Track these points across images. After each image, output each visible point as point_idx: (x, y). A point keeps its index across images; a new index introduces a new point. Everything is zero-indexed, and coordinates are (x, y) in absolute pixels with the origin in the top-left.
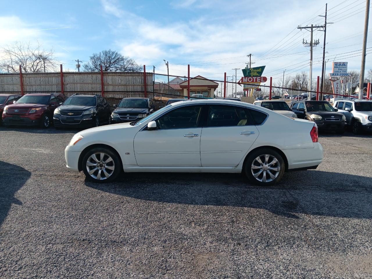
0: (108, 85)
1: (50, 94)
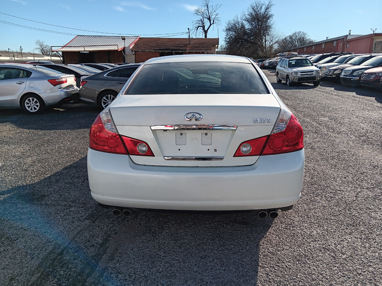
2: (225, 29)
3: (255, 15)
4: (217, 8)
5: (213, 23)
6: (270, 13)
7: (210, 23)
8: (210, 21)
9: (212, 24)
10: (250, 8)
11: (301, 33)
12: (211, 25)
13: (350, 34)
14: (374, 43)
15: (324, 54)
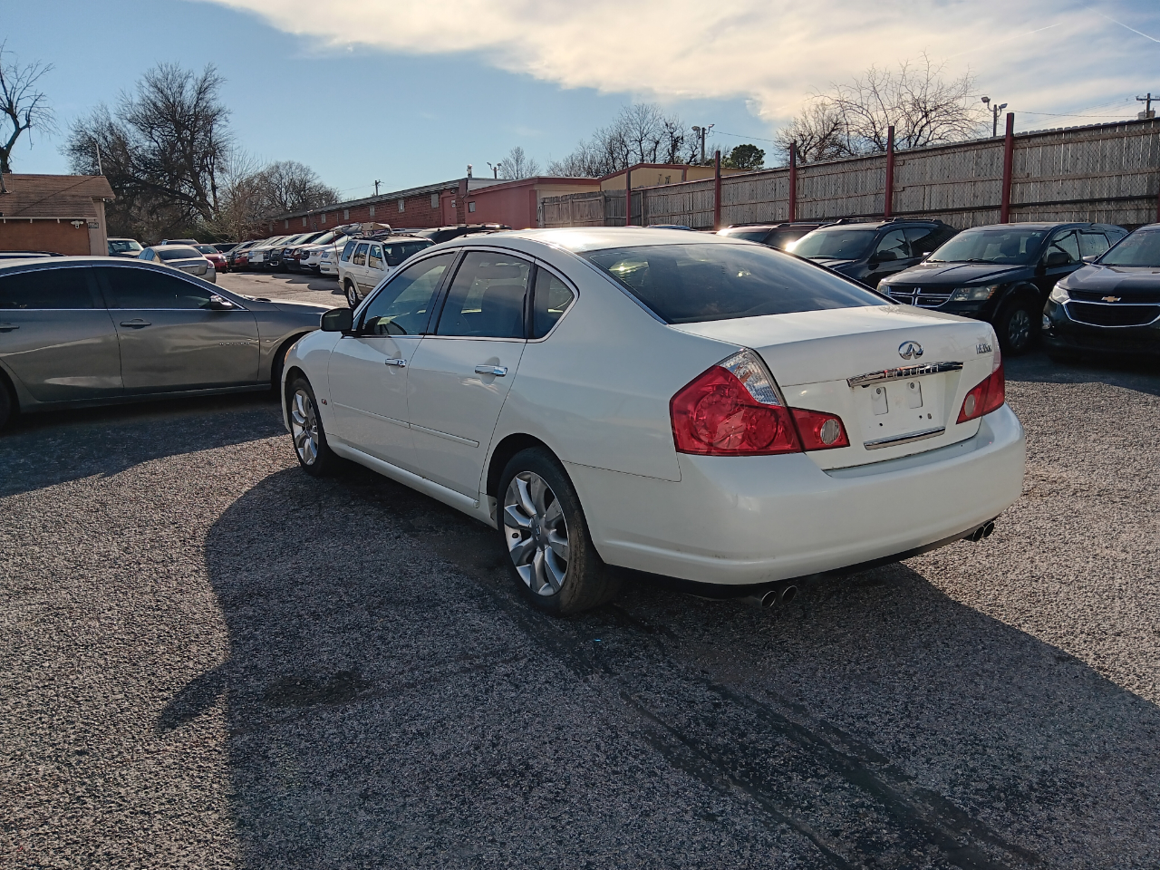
0: (1028, 179)
1: (775, 227)
2: (68, 145)
3: (167, 107)
4: (36, 74)
5: (28, 126)
6: (214, 105)
7: (17, 123)
8: (14, 117)
9: (24, 127)
10: (146, 84)
11: (294, 168)
12: (18, 130)
13: (470, 175)
14: (539, 201)
15: (442, 229)
